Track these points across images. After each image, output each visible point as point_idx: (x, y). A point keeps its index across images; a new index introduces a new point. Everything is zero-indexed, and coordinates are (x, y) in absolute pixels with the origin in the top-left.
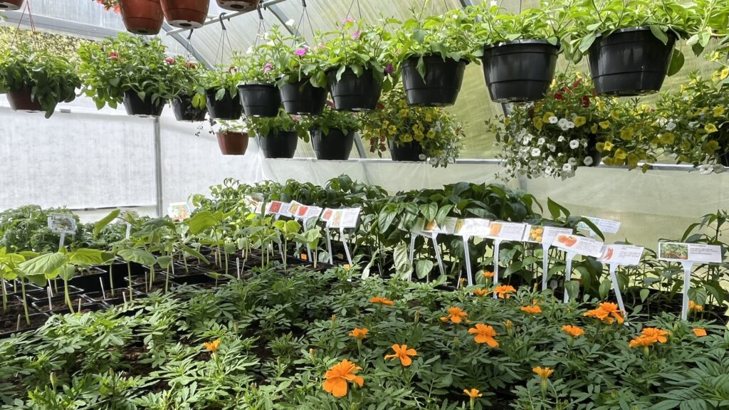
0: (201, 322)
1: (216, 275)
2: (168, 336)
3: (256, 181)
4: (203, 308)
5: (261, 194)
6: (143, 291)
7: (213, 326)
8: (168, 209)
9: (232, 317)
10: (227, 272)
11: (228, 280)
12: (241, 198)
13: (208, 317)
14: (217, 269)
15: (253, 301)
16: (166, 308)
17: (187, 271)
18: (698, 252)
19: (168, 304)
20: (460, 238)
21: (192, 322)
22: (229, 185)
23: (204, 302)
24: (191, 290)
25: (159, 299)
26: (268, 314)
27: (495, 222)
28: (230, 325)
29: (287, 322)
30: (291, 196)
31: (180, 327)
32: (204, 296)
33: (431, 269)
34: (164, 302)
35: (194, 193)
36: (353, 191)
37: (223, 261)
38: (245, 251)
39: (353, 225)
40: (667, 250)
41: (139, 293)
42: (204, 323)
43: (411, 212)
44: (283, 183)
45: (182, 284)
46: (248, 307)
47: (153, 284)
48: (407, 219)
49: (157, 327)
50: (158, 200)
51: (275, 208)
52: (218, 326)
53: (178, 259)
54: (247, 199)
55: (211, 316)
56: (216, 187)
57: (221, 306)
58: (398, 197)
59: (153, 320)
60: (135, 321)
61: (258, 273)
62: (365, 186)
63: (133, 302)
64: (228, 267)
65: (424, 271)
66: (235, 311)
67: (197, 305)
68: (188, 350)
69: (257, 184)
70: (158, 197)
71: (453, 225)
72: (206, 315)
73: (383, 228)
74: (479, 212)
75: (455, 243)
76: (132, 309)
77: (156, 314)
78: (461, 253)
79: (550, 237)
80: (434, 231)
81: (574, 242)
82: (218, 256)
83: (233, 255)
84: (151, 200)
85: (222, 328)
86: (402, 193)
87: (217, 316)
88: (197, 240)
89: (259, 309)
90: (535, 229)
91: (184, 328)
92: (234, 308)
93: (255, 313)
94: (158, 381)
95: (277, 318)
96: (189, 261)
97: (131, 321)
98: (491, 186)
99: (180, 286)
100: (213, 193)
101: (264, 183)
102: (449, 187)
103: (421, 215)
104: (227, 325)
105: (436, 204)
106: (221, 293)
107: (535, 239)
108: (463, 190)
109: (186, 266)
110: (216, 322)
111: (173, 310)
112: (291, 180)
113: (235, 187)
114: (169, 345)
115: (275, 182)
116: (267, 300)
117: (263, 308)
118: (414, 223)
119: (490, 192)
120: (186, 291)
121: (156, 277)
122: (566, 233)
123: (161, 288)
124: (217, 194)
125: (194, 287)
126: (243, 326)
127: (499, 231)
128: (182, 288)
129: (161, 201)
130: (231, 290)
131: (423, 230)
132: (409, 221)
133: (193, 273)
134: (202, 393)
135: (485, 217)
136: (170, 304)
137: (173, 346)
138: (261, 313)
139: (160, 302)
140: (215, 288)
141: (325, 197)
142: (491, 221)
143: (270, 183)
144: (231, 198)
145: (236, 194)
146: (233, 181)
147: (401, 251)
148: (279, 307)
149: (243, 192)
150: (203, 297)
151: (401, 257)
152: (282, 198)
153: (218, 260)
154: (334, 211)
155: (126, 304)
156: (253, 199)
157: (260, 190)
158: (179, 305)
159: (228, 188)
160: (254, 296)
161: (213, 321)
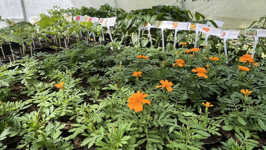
0: (51, 71)
1: (55, 47)
2: (35, 78)
3: (68, 8)
4: (51, 64)
5: (71, 13)
6: (20, 56)
7: (58, 72)
8: (29, 19)
9: (67, 68)
10: (60, 46)
11: (62, 50)
12: (62, 15)
13: (55, 68)
14: (55, 45)
15: (76, 59)
16: (32, 64)
17: (41, 46)
18: (261, 32)
19: (33, 62)
20: (160, 29)
21: (47, 71)
22: (56, 9)
23: (51, 61)
24: (44, 55)
25: (28, 60)
26: (85, 65)
27: (175, 22)
28: (67, 71)
29: (95, 69)
30: (84, 13)
31: (40, 73)
32: (51, 57)
33: (147, 43)
34: (31, 61)
35: (41, 13)
36: (111, 11)
37: (58, 41)
38: (68, 37)
39: (113, 25)
40: (249, 32)
41: (18, 57)
42: (53, 71)
43: (139, 19)
44: (80, 8)
45: (39, 52)
46: (74, 62)
47: (25, 53)
48: (137, 22)
49: (28, 75)
50: (24, 16)
51: (78, 19)
52: (60, 72)
53: (36, 41)
54: (65, 15)
55: (56, 67)
56: (50, 10)
57: (61, 62)
58: (132, 13)
59: (26, 71)
60: (15, 72)
61: (76, 46)
62: (116, 9)
63: (15, 62)
64: (61, 44)
65: (145, 44)
66: (68, 64)
67: (48, 62)
68: (47, 85)
69: (68, 9)
70: (24, 15)
71: (157, 24)
72: (53, 67)
73: (127, 26)
74: (168, 18)
75: (158, 32)
76: (14, 65)
77: (27, 67)
78: (160, 36)
79: (199, 28)
80: (149, 27)
81: (209, 30)
82: (55, 39)
83: (62, 39)
84: (21, 16)
85: (63, 73)
86: (133, 11)
87: (59, 67)
88: (44, 32)
89: (80, 63)
90: (192, 25)
91: (43, 74)
92: (68, 63)
93: (78, 65)
94: (31, 105)
95: (90, 67)
96: (41, 42)
97: (13, 72)
98: (172, 7)
99: (39, 53)
100: (49, 13)
101: (71, 8)
102: (154, 8)
103: (143, 20)
104: (65, 71)
105: (150, 15)
106: (59, 56)
107: (192, 29)
108: (161, 9)
109: (40, 44)
110: (59, 70)
111: (36, 65)
112: (83, 7)
113: (59, 10)
114: (36, 83)
115: (76, 8)
116: (83, 59)
117: (82, 63)
118: (140, 23)
119: (172, 9)
120: (41, 55)
121: (26, 50)
122: (205, 26)
123: (29, 54)
124: (51, 13)
125: (45, 54)
126: (73, 72)
127: (177, 26)
128: (39, 54)
129: (26, 17)
130: (64, 54)
131: (144, 27)
132: (138, 23)
133: (44, 47)
134: (57, 112)
135: (171, 20)
136: (34, 62)
137: (38, 84)
138: (81, 65)
139: (28, 61)
140: (56, 54)
141: (99, 14)
142: (173, 21)
143: (74, 8)
144: (57, 15)
145: (59, 13)
146: (57, 7)
147: (135, 36)
148: (90, 61)
149: (63, 12)
150: (51, 59)
151: (135, 38)
152: (81, 14)
153: (55, 41)
154: (105, 19)
155: (11, 63)
156: (68, 15)
157: (70, 11)
158: (38, 63)
159: (56, 11)
160: (76, 57)
161: (58, 70)
